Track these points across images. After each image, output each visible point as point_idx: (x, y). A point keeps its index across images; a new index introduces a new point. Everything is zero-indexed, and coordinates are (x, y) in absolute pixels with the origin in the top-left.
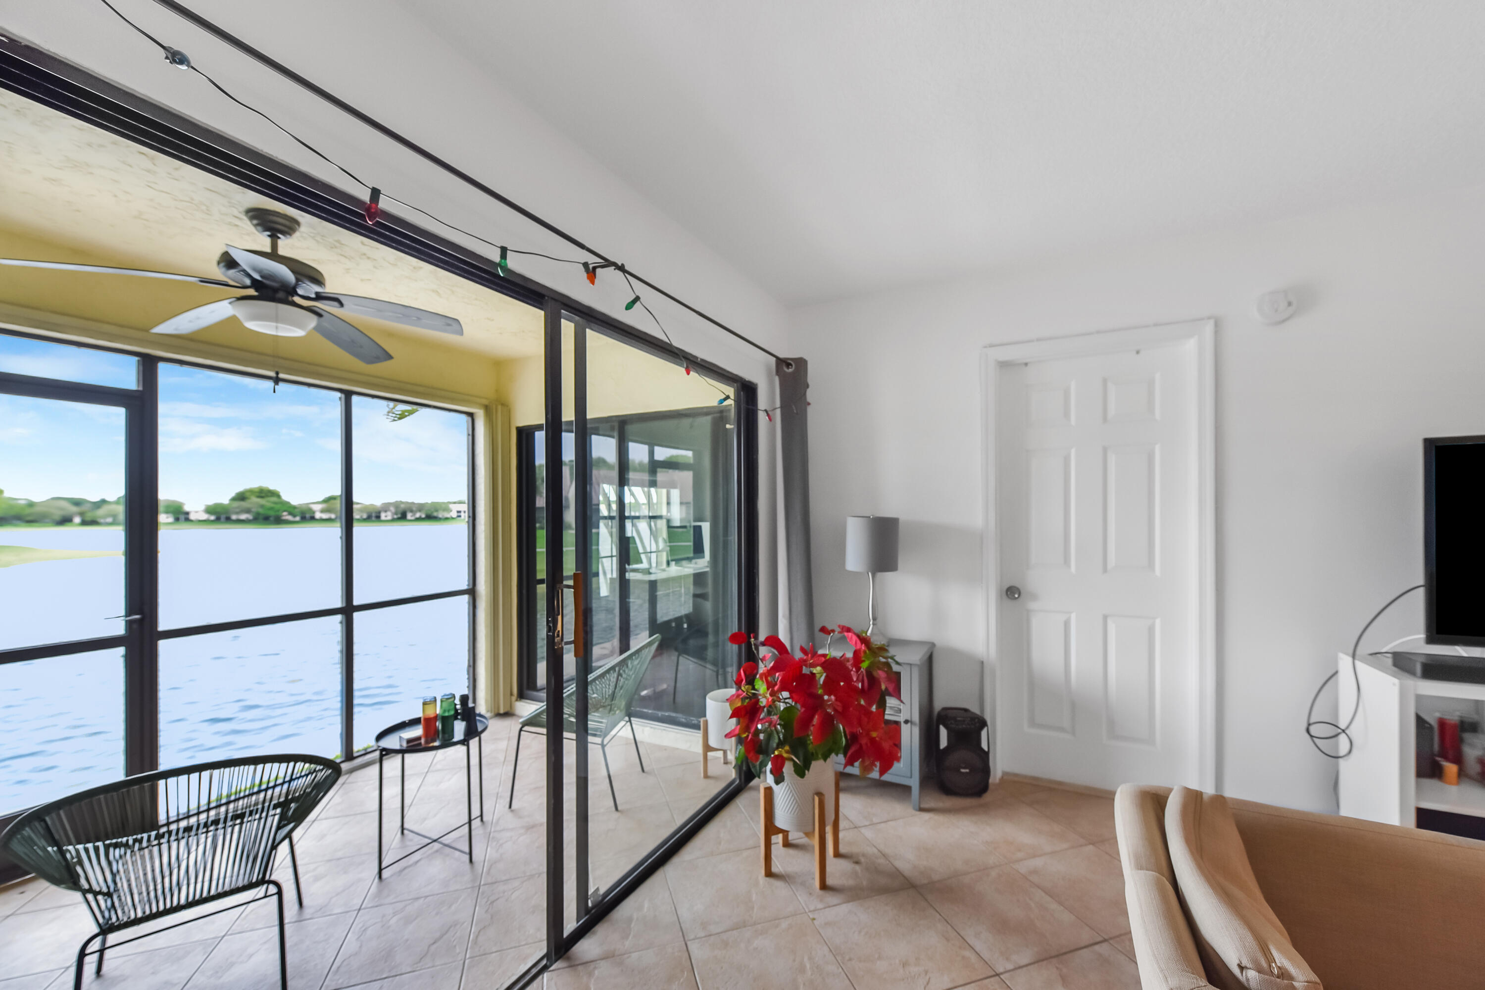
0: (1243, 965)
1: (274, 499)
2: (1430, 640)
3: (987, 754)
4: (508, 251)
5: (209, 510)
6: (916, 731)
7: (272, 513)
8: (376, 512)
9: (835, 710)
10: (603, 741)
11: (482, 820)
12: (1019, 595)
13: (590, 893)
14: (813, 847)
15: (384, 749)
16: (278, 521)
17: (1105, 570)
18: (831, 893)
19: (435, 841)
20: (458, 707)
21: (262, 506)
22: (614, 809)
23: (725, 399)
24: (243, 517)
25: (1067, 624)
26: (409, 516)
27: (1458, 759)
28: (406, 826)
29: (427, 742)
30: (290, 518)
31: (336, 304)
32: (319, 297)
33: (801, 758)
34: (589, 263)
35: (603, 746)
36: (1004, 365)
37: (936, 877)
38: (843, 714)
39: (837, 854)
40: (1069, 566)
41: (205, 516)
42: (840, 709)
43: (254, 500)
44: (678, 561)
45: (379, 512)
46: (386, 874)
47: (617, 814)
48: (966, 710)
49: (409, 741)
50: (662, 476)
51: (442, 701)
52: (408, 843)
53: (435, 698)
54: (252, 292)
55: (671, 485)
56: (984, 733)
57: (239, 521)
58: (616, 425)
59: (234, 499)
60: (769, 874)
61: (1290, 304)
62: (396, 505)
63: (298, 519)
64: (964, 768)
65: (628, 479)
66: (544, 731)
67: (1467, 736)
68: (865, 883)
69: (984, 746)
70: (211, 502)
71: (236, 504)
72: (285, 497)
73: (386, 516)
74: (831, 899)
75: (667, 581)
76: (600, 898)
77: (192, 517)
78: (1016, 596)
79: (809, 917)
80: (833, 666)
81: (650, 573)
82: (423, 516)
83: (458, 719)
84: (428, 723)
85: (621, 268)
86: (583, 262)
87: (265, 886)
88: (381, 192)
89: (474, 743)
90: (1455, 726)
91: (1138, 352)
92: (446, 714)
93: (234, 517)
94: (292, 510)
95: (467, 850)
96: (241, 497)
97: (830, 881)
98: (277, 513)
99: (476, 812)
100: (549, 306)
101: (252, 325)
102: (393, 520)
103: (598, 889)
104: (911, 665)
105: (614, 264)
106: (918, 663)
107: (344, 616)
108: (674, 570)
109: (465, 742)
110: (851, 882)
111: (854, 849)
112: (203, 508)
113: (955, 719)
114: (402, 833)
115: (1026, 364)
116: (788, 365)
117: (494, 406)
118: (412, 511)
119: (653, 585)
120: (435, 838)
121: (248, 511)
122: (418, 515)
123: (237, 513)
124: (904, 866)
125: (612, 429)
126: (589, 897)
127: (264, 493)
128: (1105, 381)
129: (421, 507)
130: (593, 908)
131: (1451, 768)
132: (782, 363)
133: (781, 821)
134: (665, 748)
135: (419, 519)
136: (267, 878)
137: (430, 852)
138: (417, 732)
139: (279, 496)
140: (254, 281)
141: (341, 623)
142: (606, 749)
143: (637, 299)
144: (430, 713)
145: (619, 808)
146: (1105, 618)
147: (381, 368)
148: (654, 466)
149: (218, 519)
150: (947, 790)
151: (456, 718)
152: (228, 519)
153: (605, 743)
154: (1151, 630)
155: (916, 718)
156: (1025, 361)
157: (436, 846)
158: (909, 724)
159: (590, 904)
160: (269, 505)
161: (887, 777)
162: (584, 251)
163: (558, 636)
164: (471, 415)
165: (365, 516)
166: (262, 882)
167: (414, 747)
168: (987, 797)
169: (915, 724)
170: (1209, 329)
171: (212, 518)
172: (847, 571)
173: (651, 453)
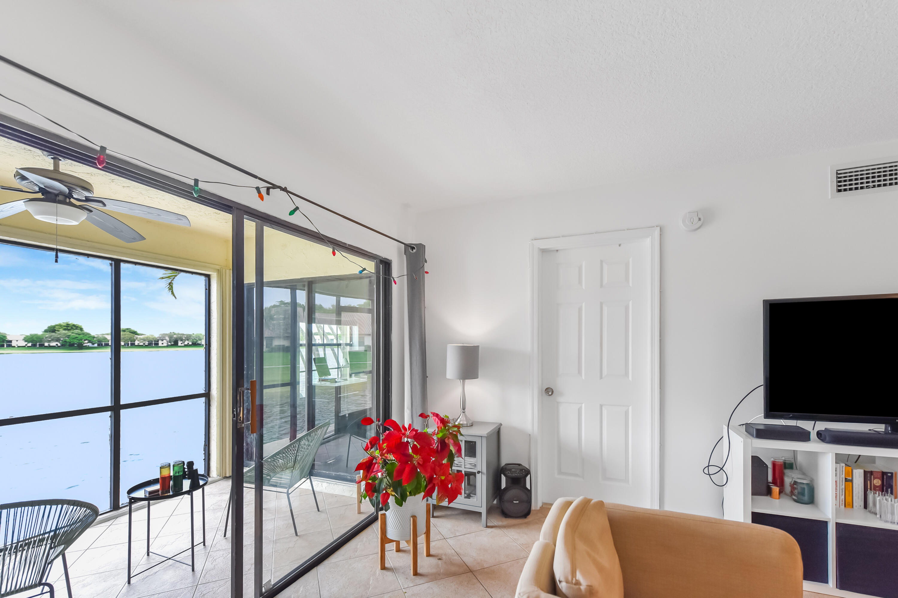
0: (561, 580)
1: (78, 331)
2: (767, 416)
3: (530, 491)
4: (199, 182)
5: (26, 340)
6: (484, 478)
7: (76, 341)
8: (155, 341)
9: (418, 463)
10: (288, 491)
11: (204, 545)
12: (553, 392)
13: (263, 583)
14: (410, 551)
15: (133, 498)
16: (81, 347)
17: (601, 377)
18: (420, 577)
19: (170, 559)
20: (186, 470)
21: (69, 336)
22: (295, 535)
23: (363, 271)
24: (53, 344)
25: (580, 411)
26: (180, 343)
27: (781, 485)
28: (150, 550)
29: (162, 493)
30: (90, 345)
31: (100, 204)
32: (88, 200)
33: (399, 494)
34: (260, 187)
35: (288, 494)
36: (544, 251)
37: (486, 566)
38: (423, 465)
39: (429, 555)
40: (581, 376)
41: (23, 344)
42: (421, 463)
43: (62, 331)
44: (357, 374)
45: (158, 341)
46: (133, 581)
47: (297, 538)
48: (519, 465)
49: (150, 493)
50: (345, 316)
51: (174, 466)
52: (151, 561)
53: (170, 464)
54: (40, 195)
55: (351, 324)
56: (528, 479)
57: (50, 347)
58: (306, 284)
59: (46, 331)
60: (383, 568)
61: (700, 219)
62: (171, 337)
63: (96, 345)
64: (516, 501)
65: (315, 318)
66: (253, 486)
67: (787, 472)
68: (442, 571)
69: (528, 486)
70: (28, 334)
71: (48, 334)
72: (86, 330)
73: (163, 344)
74: (418, 580)
75: (348, 386)
76: (271, 587)
77: (13, 344)
78: (550, 394)
79: (403, 591)
80: (420, 437)
81: (336, 382)
82: (190, 343)
83: (186, 478)
84: (164, 481)
85: (285, 190)
86: (255, 187)
87: (42, 587)
88: (107, 149)
89: (197, 493)
90: (781, 465)
91: (620, 245)
92: (177, 474)
93: (46, 344)
94: (91, 339)
95: (191, 564)
96: (52, 330)
97: (419, 571)
98: (81, 341)
99: (198, 538)
100: (235, 212)
101: (38, 217)
102: (168, 346)
103: (270, 581)
104: (482, 436)
105: (280, 187)
106: (486, 436)
107: (113, 413)
108: (354, 380)
109: (189, 493)
110: (434, 571)
111: (440, 552)
112: (23, 337)
113: (510, 470)
114: (148, 555)
115: (557, 251)
116: (413, 248)
117: (224, 271)
118: (182, 340)
119: (338, 390)
120: (170, 557)
121: (58, 340)
122: (186, 343)
123: (49, 341)
124: (468, 560)
125: (304, 286)
126: (263, 586)
127: (68, 327)
128: (602, 262)
129: (188, 338)
130: (265, 592)
131: (776, 489)
132: (409, 247)
133: (391, 534)
134: (336, 496)
135: (186, 346)
136: (44, 581)
137: (166, 566)
138: (157, 487)
139: (81, 329)
140: (40, 188)
141: (111, 417)
142: (290, 495)
143: (297, 208)
144: (165, 473)
145: (298, 534)
146: (601, 406)
147: (139, 245)
148: (339, 310)
149: (34, 346)
150: (505, 514)
151: (184, 478)
152: (42, 346)
153: (290, 492)
154: (627, 413)
155: (484, 470)
156: (557, 249)
157: (171, 562)
158: (480, 473)
159: (264, 590)
160: (74, 335)
161: (452, 505)
162: (257, 180)
163: (240, 420)
164: (208, 276)
165: (147, 343)
166: (40, 584)
167: (154, 497)
168: (530, 518)
169: (484, 474)
170: (657, 232)
171: (30, 345)
172: (447, 378)
173: (338, 302)
